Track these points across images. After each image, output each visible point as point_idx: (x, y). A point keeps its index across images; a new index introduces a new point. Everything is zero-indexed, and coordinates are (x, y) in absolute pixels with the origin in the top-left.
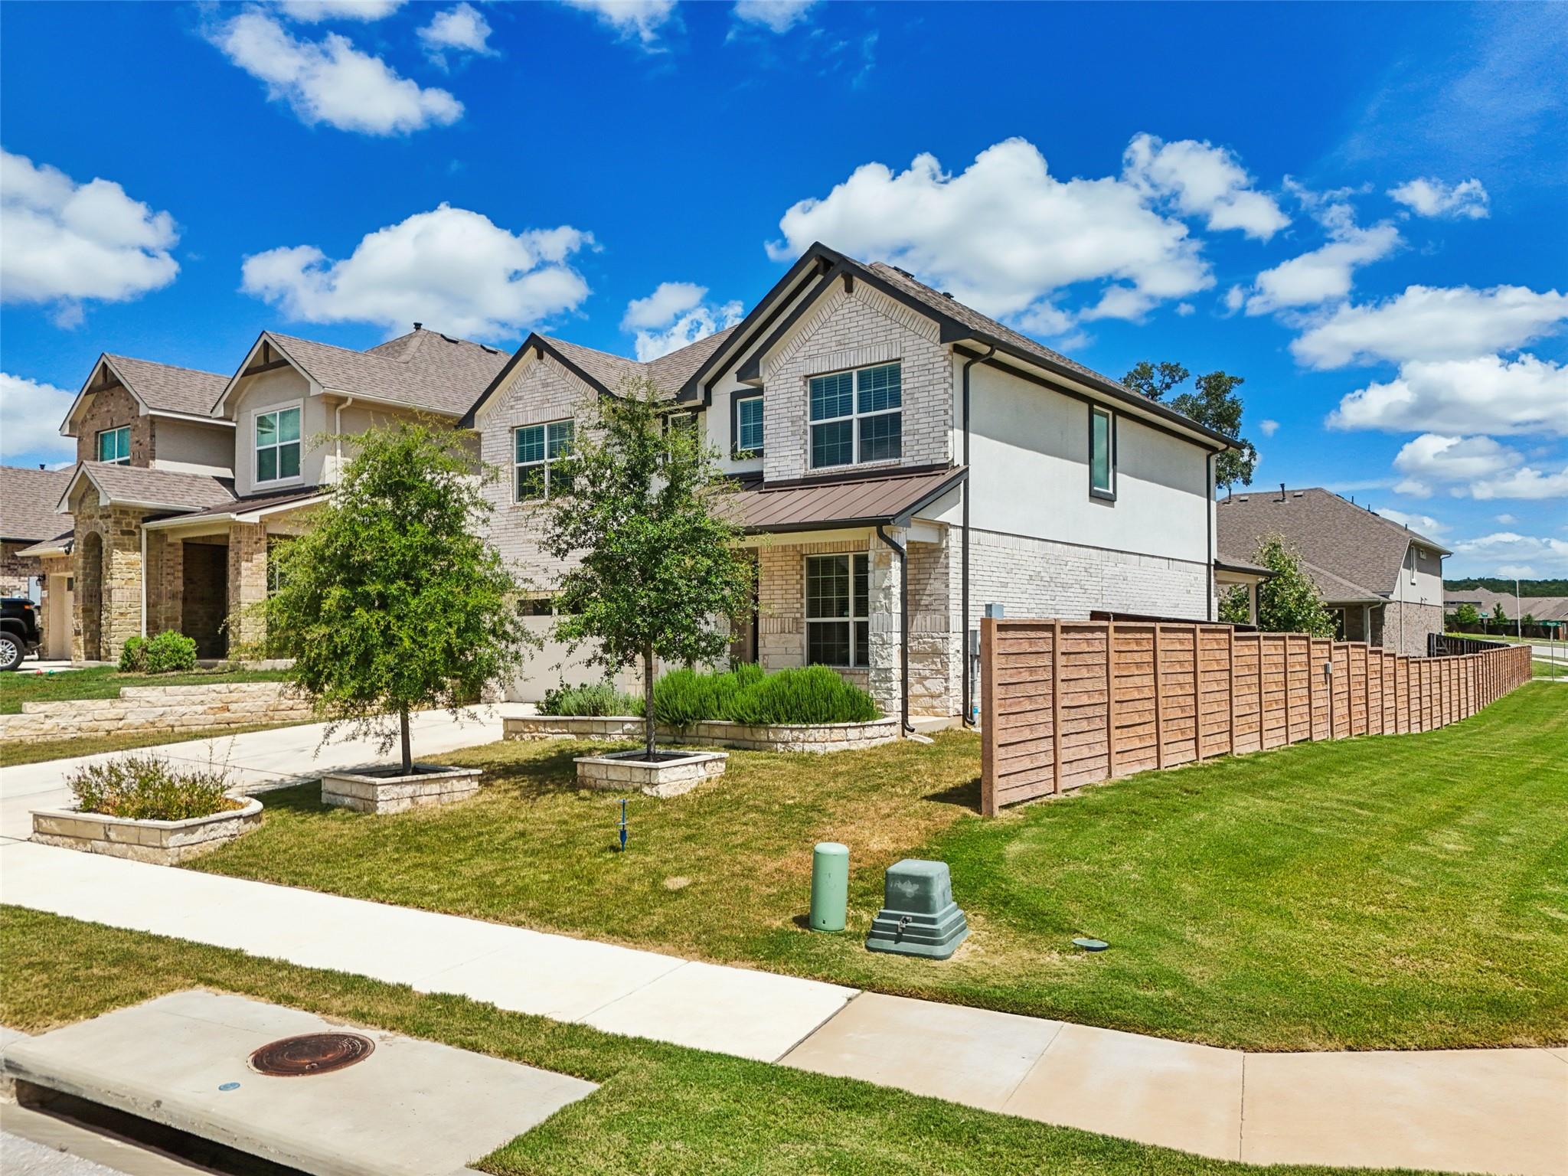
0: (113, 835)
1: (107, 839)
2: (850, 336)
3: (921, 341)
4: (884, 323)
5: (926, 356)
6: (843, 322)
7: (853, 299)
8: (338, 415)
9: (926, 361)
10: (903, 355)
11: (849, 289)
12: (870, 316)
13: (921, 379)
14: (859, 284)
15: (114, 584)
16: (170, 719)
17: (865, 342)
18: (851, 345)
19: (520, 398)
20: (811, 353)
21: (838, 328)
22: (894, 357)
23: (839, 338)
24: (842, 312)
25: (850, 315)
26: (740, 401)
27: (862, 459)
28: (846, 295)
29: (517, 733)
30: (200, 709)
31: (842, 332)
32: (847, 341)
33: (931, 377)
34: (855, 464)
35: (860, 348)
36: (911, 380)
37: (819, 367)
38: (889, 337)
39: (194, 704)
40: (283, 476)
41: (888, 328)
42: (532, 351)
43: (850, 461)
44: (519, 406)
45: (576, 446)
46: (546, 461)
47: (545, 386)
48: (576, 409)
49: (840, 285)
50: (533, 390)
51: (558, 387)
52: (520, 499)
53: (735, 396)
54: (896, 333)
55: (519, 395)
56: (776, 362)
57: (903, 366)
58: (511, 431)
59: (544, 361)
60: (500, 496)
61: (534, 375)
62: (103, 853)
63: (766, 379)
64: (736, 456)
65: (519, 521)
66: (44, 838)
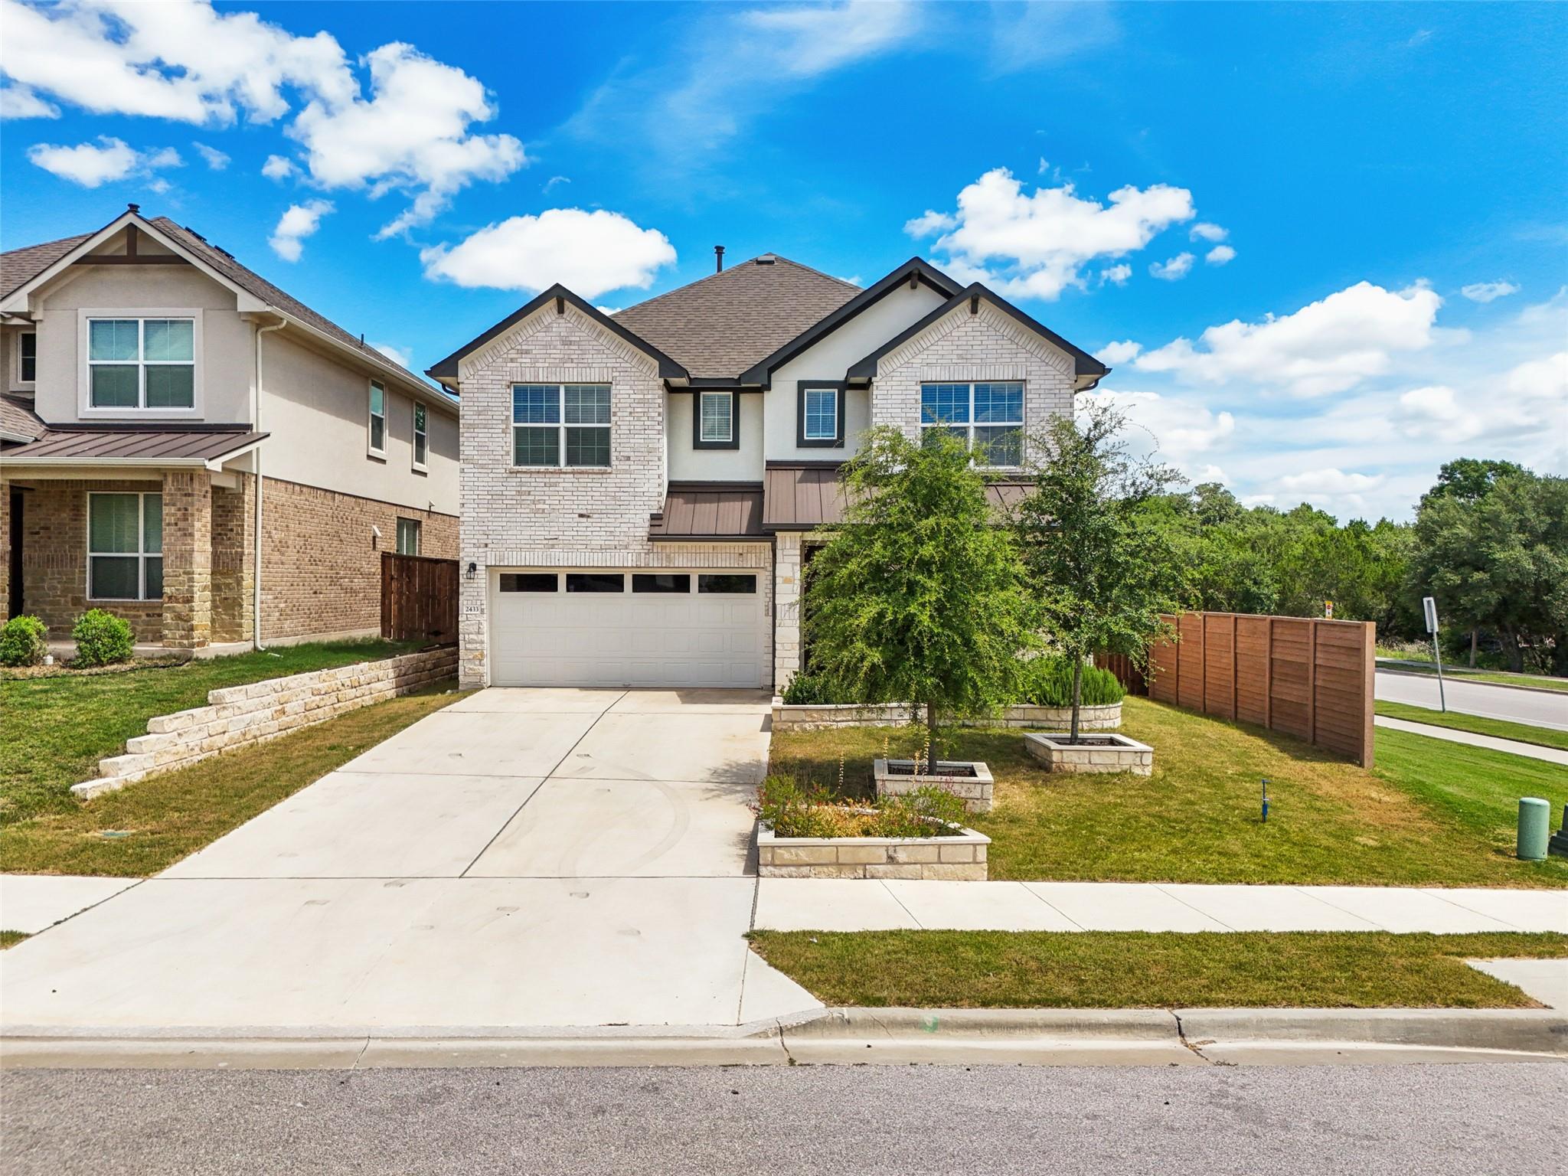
0: (901, 856)
2: (973, 352)
3: (1045, 368)
4: (1010, 346)
6: (965, 338)
7: (976, 320)
8: (260, 338)
9: (1053, 387)
10: (1029, 378)
11: (974, 309)
12: (995, 337)
14: (986, 308)
16: (253, 729)
17: (988, 361)
18: (973, 361)
19: (527, 352)
20: (929, 361)
21: (960, 343)
22: (1019, 378)
23: (960, 352)
24: (964, 329)
25: (973, 334)
26: (808, 390)
28: (970, 315)
29: (795, 722)
30: (269, 713)
31: (964, 348)
32: (970, 357)
33: (1054, 401)
35: (983, 364)
36: (1035, 401)
37: (938, 375)
38: (1014, 360)
39: (265, 707)
40: (151, 404)
41: (1013, 351)
42: (555, 302)
44: (526, 360)
45: (615, 414)
46: (562, 425)
47: (566, 343)
48: (615, 374)
49: (966, 305)
50: (547, 346)
51: (587, 347)
52: (518, 462)
53: (802, 385)
54: (1022, 357)
55: (524, 347)
56: (884, 366)
57: (1028, 387)
58: (509, 387)
59: (565, 316)
60: (492, 457)
61: (548, 329)
62: (885, 876)
63: (874, 379)
64: (801, 443)
65: (523, 489)
66: (784, 871)
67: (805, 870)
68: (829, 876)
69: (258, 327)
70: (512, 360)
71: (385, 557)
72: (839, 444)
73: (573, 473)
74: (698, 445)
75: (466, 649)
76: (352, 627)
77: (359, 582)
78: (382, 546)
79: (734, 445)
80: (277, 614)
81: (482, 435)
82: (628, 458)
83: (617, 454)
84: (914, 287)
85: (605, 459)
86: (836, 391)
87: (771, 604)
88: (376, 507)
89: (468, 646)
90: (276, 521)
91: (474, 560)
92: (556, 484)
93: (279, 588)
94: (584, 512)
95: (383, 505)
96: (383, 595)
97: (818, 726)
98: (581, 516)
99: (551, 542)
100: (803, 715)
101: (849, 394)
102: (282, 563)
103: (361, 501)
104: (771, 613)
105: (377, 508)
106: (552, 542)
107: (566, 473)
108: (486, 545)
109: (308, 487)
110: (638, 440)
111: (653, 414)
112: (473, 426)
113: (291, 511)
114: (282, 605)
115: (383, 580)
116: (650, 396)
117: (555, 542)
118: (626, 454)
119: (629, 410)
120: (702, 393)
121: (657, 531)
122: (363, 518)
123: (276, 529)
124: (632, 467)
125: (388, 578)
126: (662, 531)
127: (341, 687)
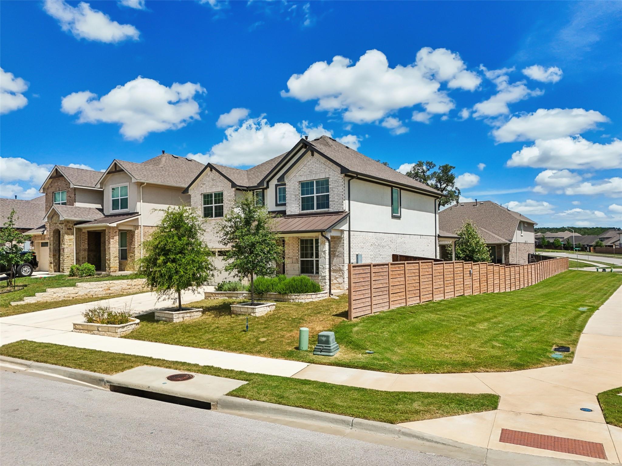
0: (100, 329)
1: (98, 330)
2: (313, 169)
3: (335, 173)
4: (324, 166)
5: (337, 177)
6: (311, 165)
7: (314, 158)
8: (141, 188)
9: (337, 179)
10: (329, 177)
11: (313, 155)
12: (319, 164)
13: (335, 184)
14: (315, 154)
15: (65, 246)
16: (92, 293)
18: (314, 173)
19: (205, 184)
20: (301, 174)
21: (309, 167)
22: (327, 177)
23: (310, 170)
24: (311, 162)
25: (313, 163)
26: (278, 187)
27: (318, 208)
28: (312, 157)
29: (209, 297)
30: (101, 289)
31: (311, 168)
32: (312, 171)
33: (338, 184)
34: (315, 210)
36: (332, 185)
37: (304, 179)
39: (99, 288)
40: (121, 209)
41: (325, 168)
42: (209, 169)
43: (313, 209)
44: (204, 186)
45: (224, 201)
46: (213, 205)
47: (213, 180)
48: (224, 188)
49: (310, 153)
51: (217, 181)
52: (204, 217)
53: (276, 186)
54: (327, 170)
56: (288, 177)
57: (330, 180)
58: (201, 195)
59: (212, 172)
60: (198, 216)
61: (209, 176)
62: (97, 334)
63: (286, 182)
66: (77, 331)
67: (81, 331)
68: (86, 333)
69: (141, 185)
70: (202, 187)
73: (216, 219)
81: (196, 210)
83: (224, 213)
85: (222, 215)
92: (212, 223)
100: (210, 295)
107: (214, 220)
110: (229, 208)
111: (232, 200)
112: (194, 207)
116: (231, 194)
119: (227, 199)
120: (255, 191)
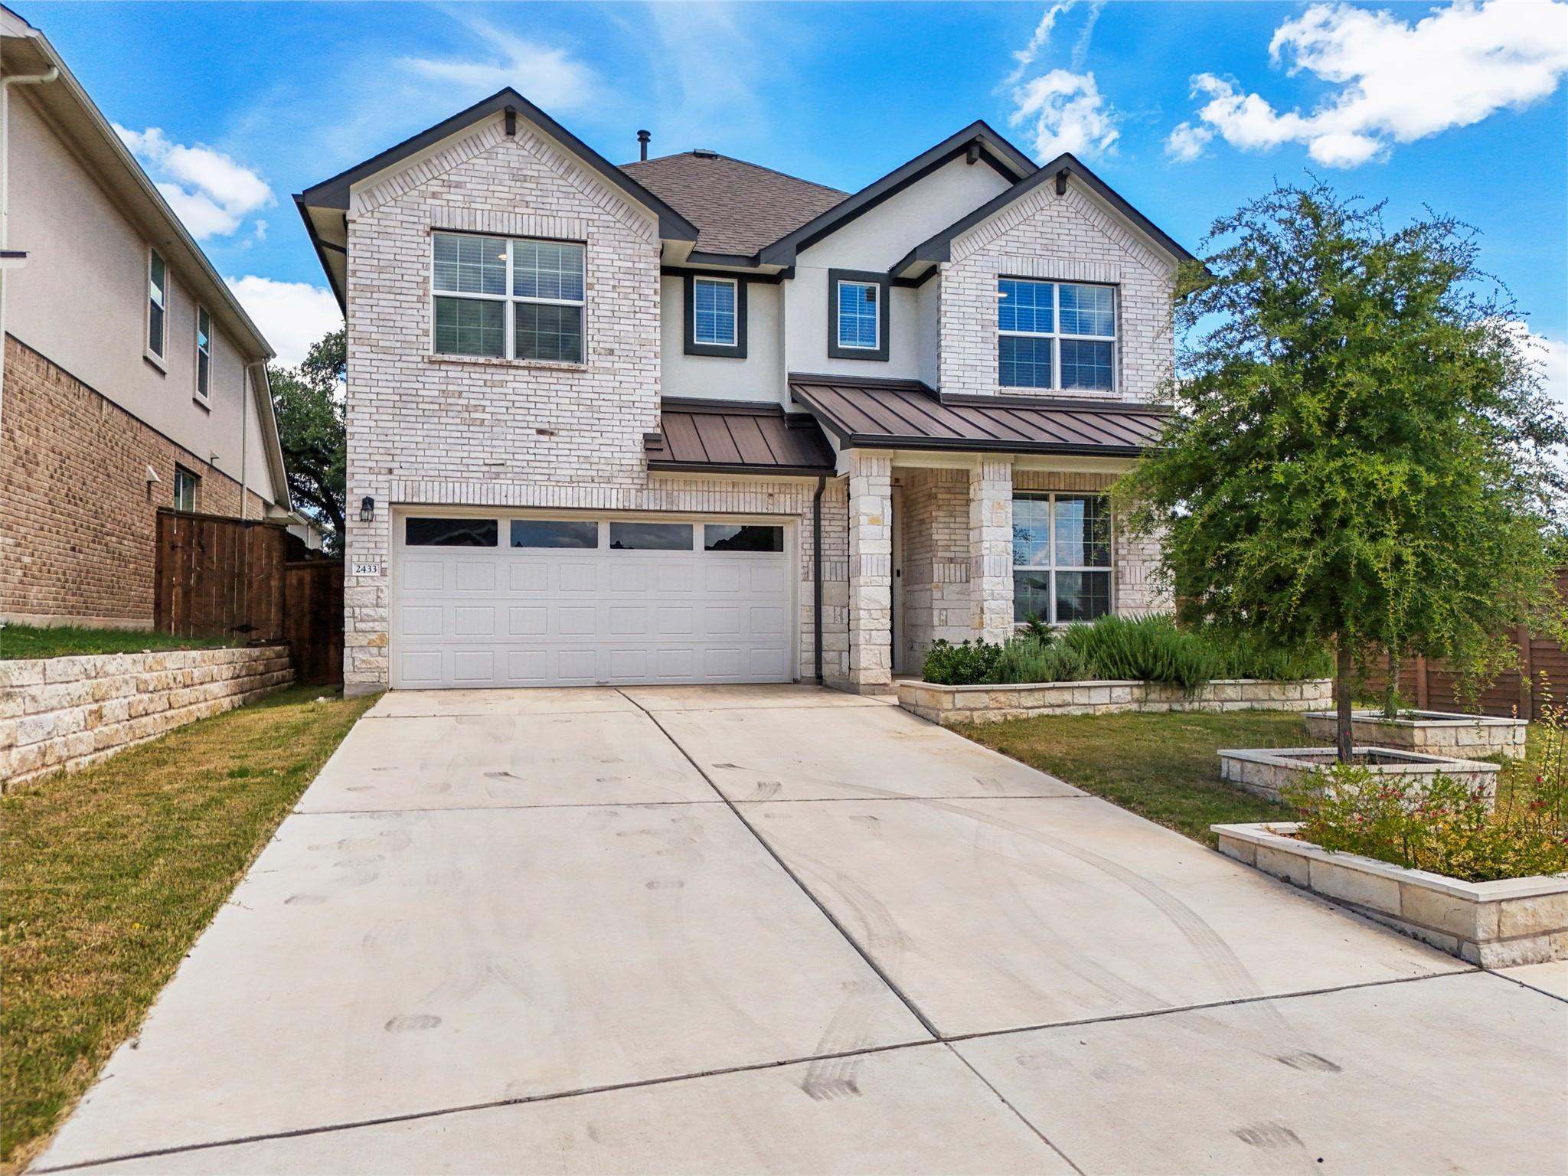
2: (1060, 243)
3: (1142, 271)
4: (1101, 240)
5: (1149, 288)
6: (1050, 224)
7: (1062, 203)
9: (1150, 294)
10: (1123, 281)
11: (1059, 190)
12: (1085, 227)
13: (1145, 311)
14: (1072, 188)
17: (1077, 255)
18: (1060, 254)
19: (457, 185)
20: (1008, 249)
21: (1044, 230)
22: (1112, 281)
23: (1044, 242)
24: (1049, 213)
25: (1059, 220)
26: (841, 282)
27: (1065, 385)
28: (1055, 196)
31: (1049, 236)
32: (1056, 248)
33: (1155, 312)
34: (1057, 389)
35: (1072, 259)
36: (1134, 310)
37: (1016, 267)
38: (1106, 257)
41: (1106, 247)
42: (497, 115)
43: (1048, 384)
44: (456, 196)
45: (590, 287)
46: (509, 298)
47: (519, 177)
48: (591, 229)
49: (1050, 184)
50: (490, 179)
51: (550, 187)
52: (440, 348)
53: (835, 275)
54: (1114, 256)
55: (452, 178)
56: (959, 248)
57: (1123, 292)
58: (429, 235)
59: (516, 138)
60: (401, 338)
61: (490, 154)
63: (944, 265)
64: (834, 353)
65: (450, 388)
70: (434, 195)
71: (163, 515)
72: (882, 356)
73: (528, 368)
74: (690, 349)
75: (356, 630)
76: (120, 614)
77: (128, 547)
78: (158, 499)
79: (741, 353)
80: (20, 573)
81: (386, 303)
82: (611, 352)
83: (595, 344)
84: (971, 162)
85: (574, 353)
86: (878, 287)
87: (811, 565)
88: (153, 439)
89: (360, 626)
90: (21, 414)
91: (370, 493)
92: (502, 384)
93: (23, 530)
94: (545, 427)
95: (160, 439)
96: (159, 572)
97: (1005, 715)
98: (541, 432)
99: (494, 469)
100: (985, 698)
101: (894, 292)
102: (29, 489)
103: (134, 423)
104: (811, 577)
105: (153, 441)
106: (496, 469)
107: (517, 367)
108: (391, 471)
109: (68, 374)
110: (625, 327)
111: (646, 292)
112: (371, 289)
113: (42, 405)
114: (27, 560)
115: (159, 549)
116: (642, 266)
117: (500, 469)
118: (608, 346)
119: (612, 282)
120: (696, 278)
121: (656, 456)
122: (138, 451)
123: (20, 428)
124: (616, 365)
125: (167, 546)
126: (665, 455)
127: (172, 685)
